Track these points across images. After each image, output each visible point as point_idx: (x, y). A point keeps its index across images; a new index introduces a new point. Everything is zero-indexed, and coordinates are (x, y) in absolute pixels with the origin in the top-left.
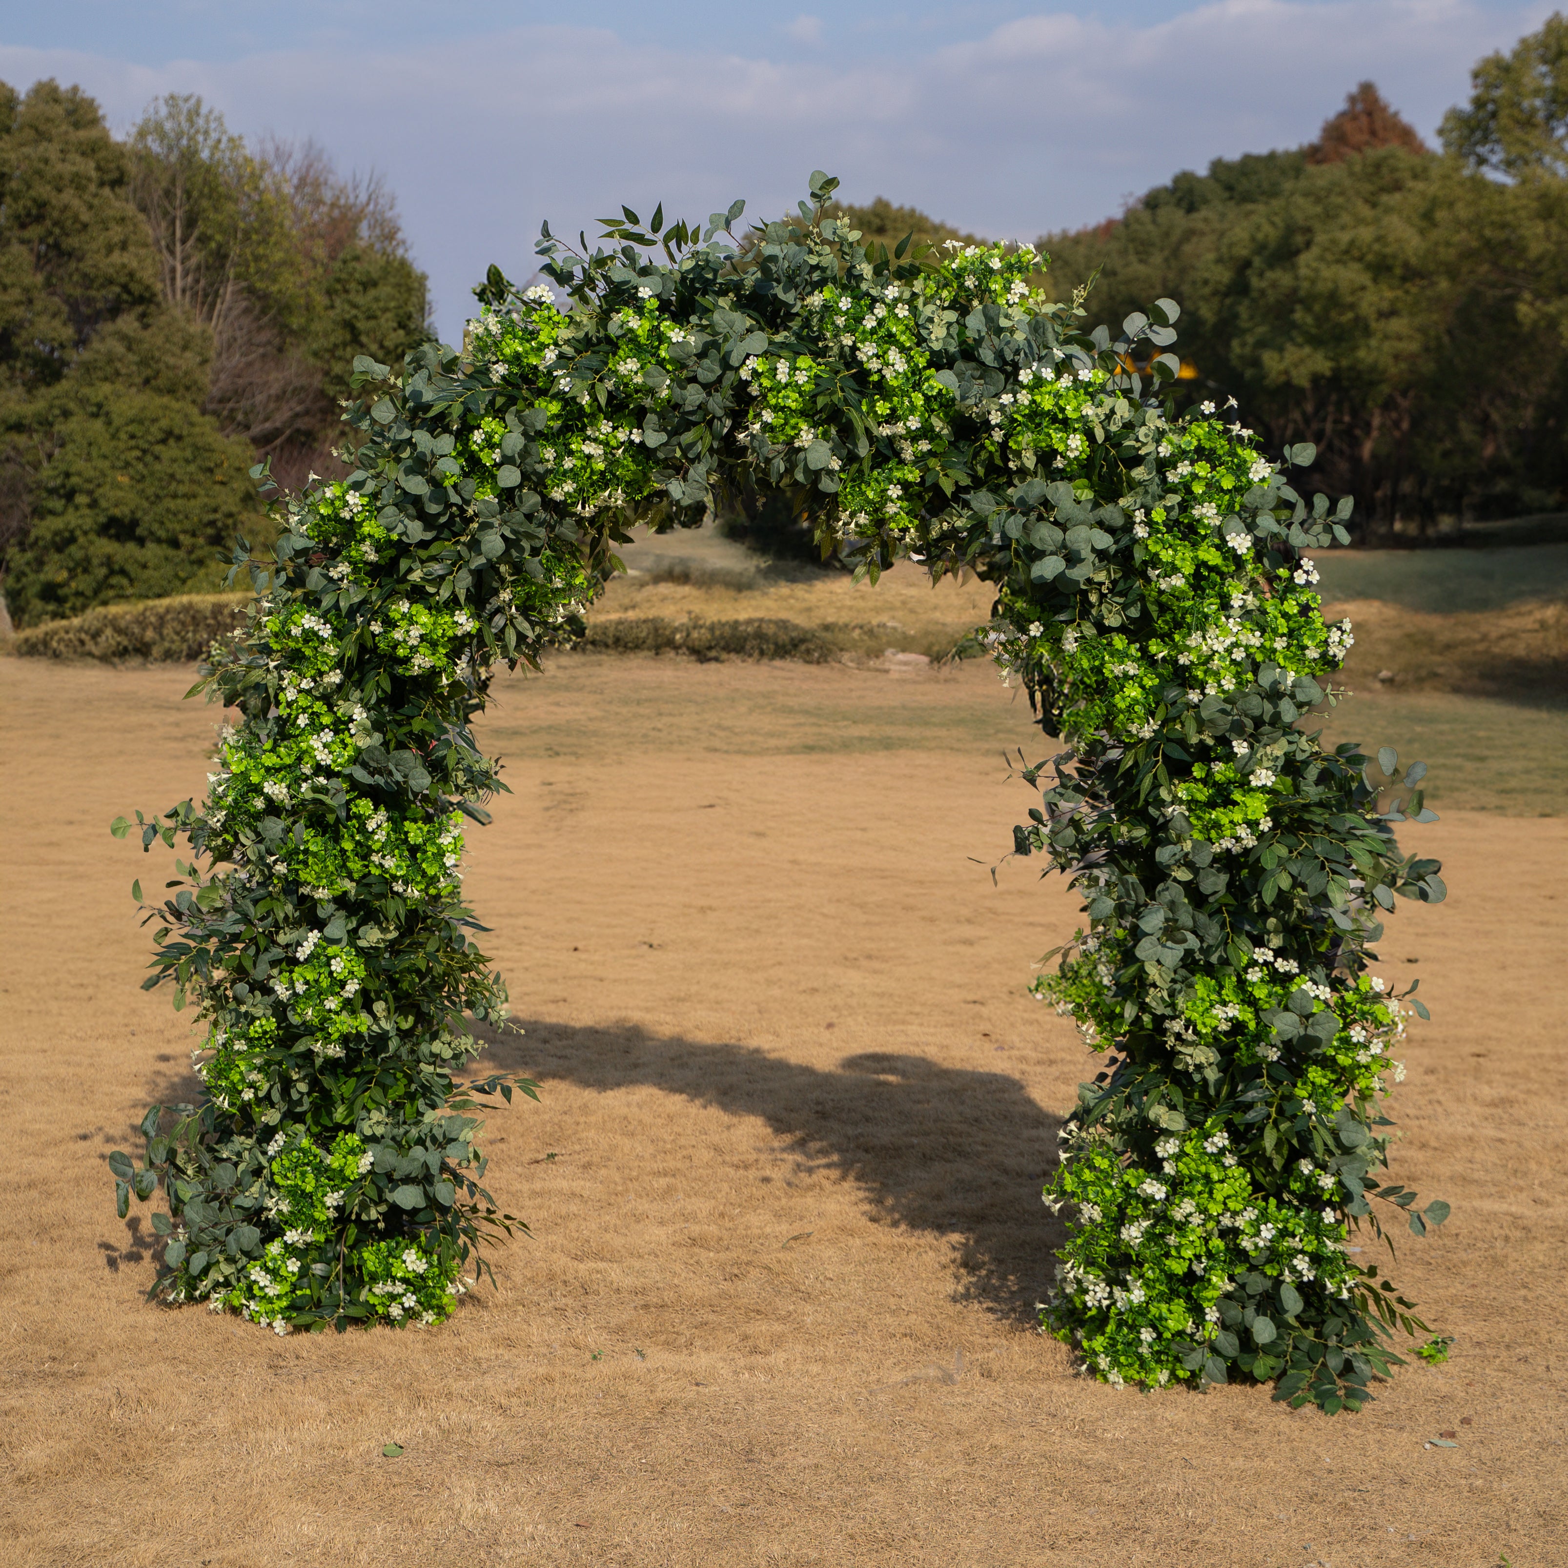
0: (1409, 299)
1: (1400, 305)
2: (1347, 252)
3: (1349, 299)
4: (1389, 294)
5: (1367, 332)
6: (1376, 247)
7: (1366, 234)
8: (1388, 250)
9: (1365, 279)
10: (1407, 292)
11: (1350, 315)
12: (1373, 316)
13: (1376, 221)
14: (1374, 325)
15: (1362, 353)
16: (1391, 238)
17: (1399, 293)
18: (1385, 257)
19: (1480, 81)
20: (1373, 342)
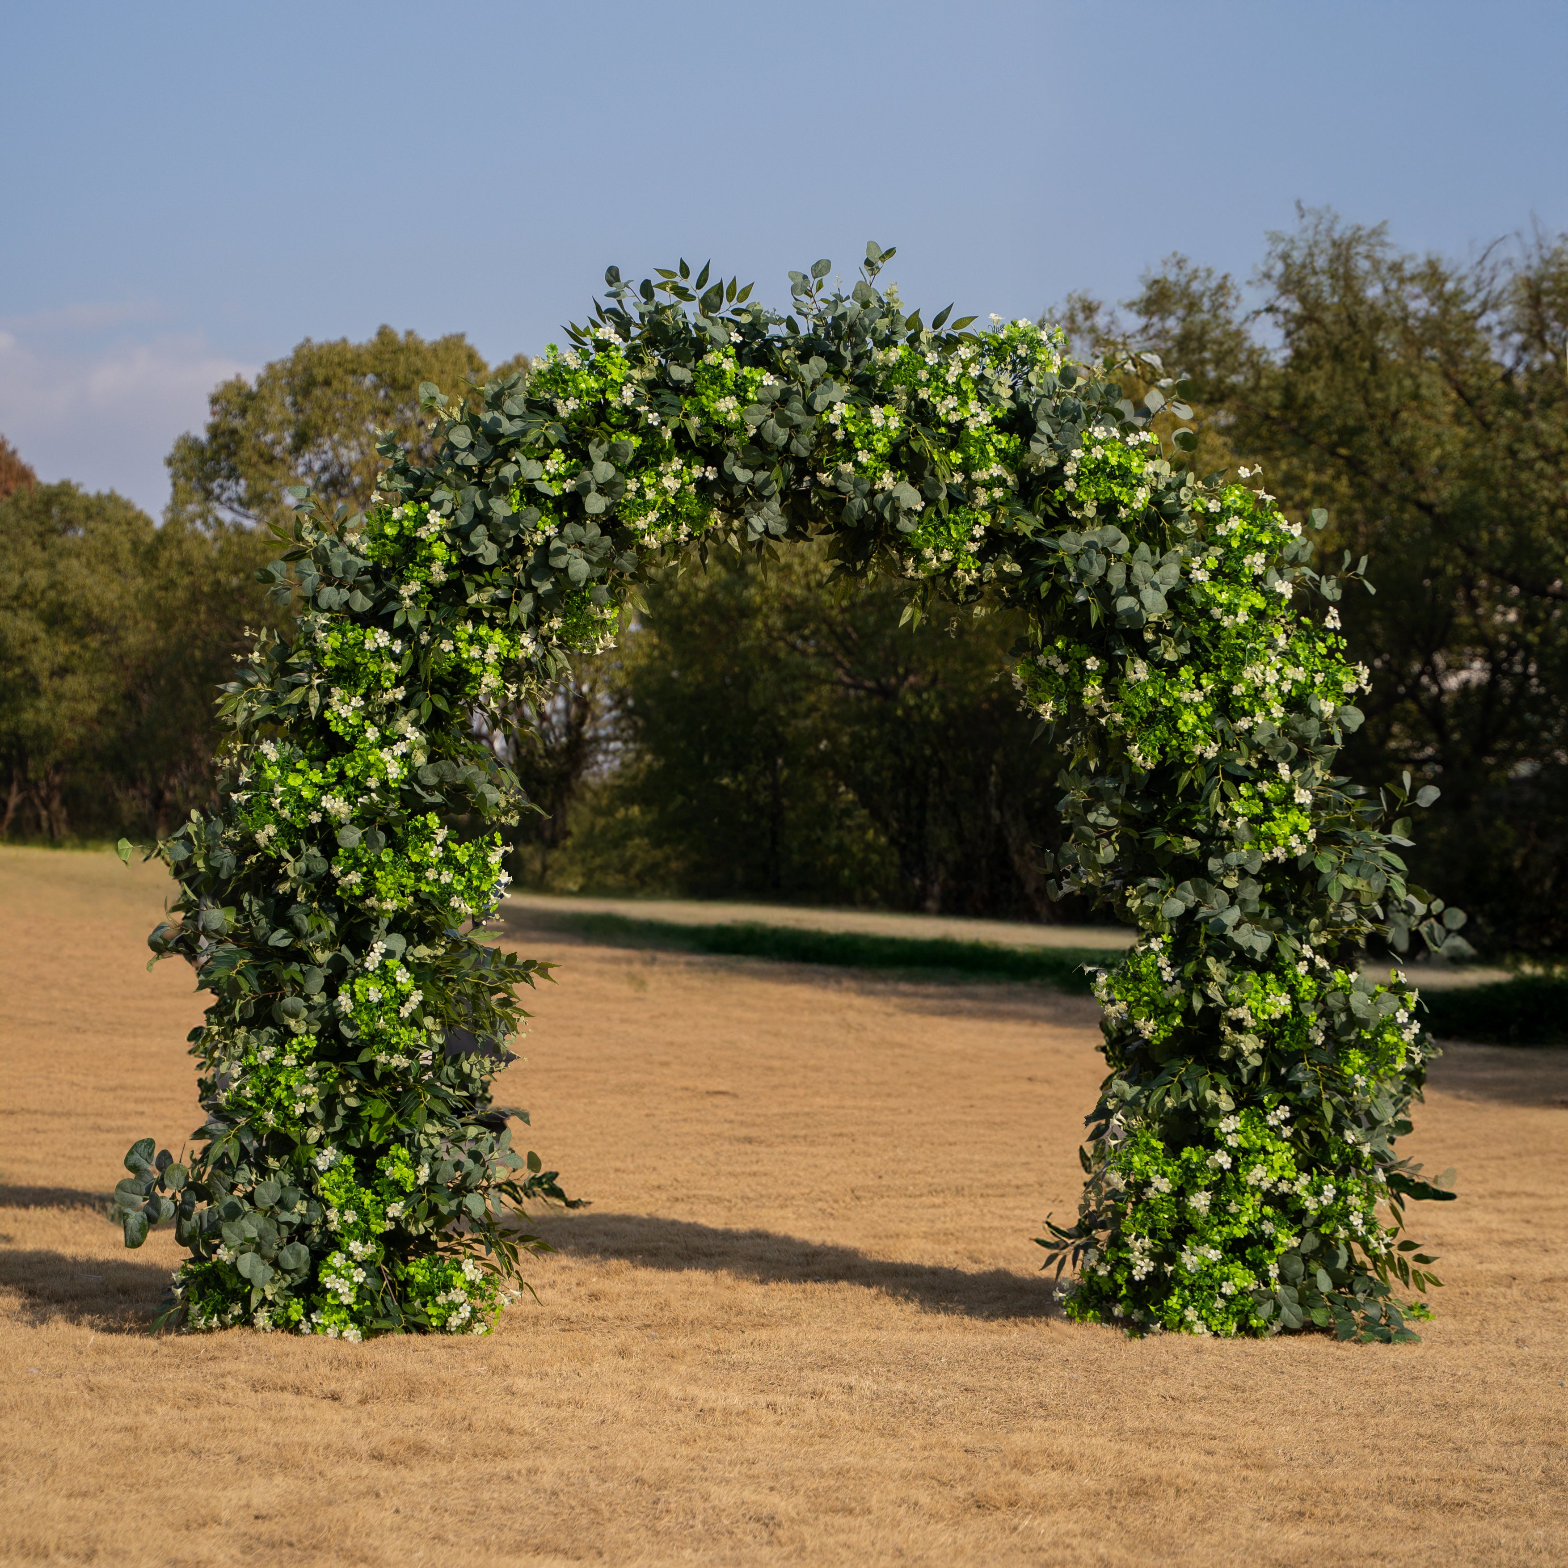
0: (88, 655)
1: (75, 662)
2: (16, 598)
3: (19, 652)
4: (64, 649)
5: (36, 692)
6: (52, 594)
7: (39, 578)
8: (67, 598)
9: (37, 629)
10: (85, 647)
11: (18, 670)
12: (46, 673)
13: (51, 565)
14: (45, 682)
15: (28, 716)
16: (70, 585)
17: (76, 648)
18: (62, 606)
19: (217, 408)
20: (43, 704)
